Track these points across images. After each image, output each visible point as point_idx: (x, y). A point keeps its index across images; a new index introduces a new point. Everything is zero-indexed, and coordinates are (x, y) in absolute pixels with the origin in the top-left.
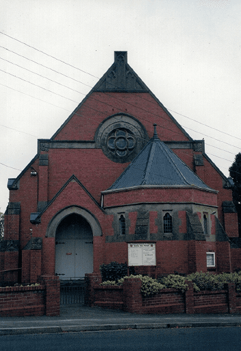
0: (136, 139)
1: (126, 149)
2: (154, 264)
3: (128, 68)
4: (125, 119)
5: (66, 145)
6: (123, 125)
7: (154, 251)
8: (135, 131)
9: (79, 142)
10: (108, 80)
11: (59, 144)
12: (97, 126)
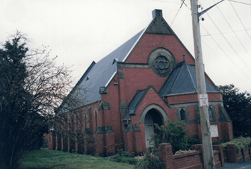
0: (170, 63)
1: (164, 69)
2: (218, 136)
3: (163, 20)
4: (163, 50)
5: (132, 66)
6: (162, 54)
7: (217, 129)
8: (168, 58)
9: (140, 64)
10: (152, 26)
11: (128, 65)
12: (148, 54)
